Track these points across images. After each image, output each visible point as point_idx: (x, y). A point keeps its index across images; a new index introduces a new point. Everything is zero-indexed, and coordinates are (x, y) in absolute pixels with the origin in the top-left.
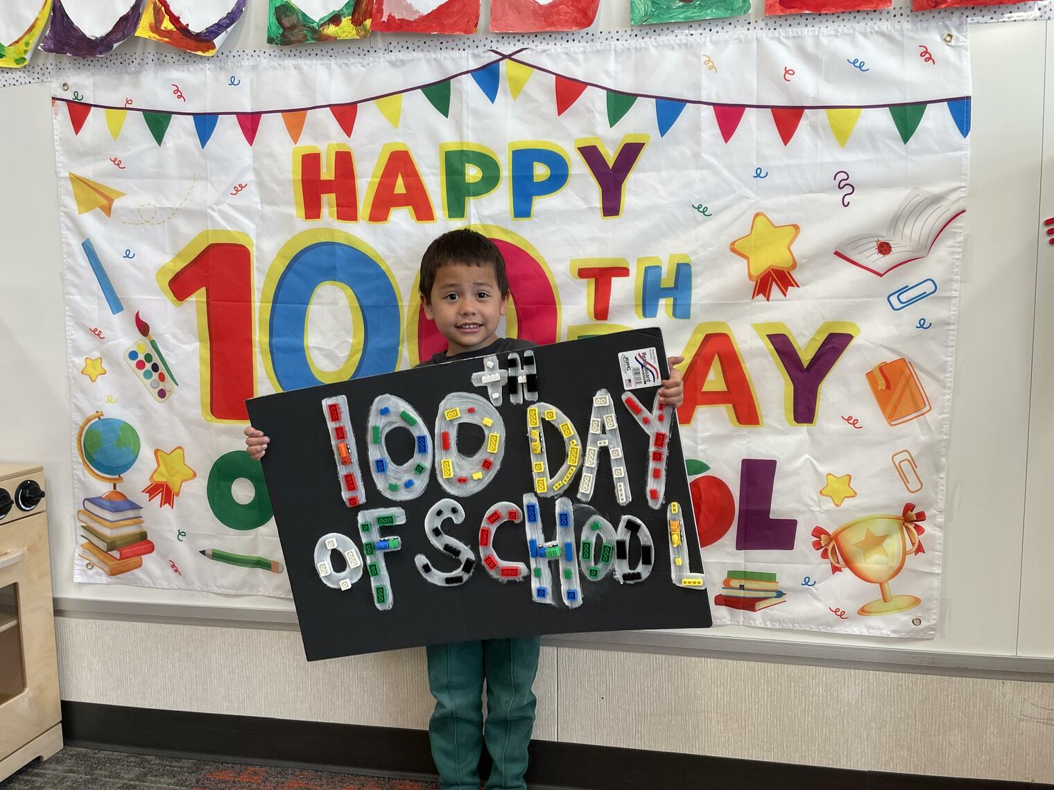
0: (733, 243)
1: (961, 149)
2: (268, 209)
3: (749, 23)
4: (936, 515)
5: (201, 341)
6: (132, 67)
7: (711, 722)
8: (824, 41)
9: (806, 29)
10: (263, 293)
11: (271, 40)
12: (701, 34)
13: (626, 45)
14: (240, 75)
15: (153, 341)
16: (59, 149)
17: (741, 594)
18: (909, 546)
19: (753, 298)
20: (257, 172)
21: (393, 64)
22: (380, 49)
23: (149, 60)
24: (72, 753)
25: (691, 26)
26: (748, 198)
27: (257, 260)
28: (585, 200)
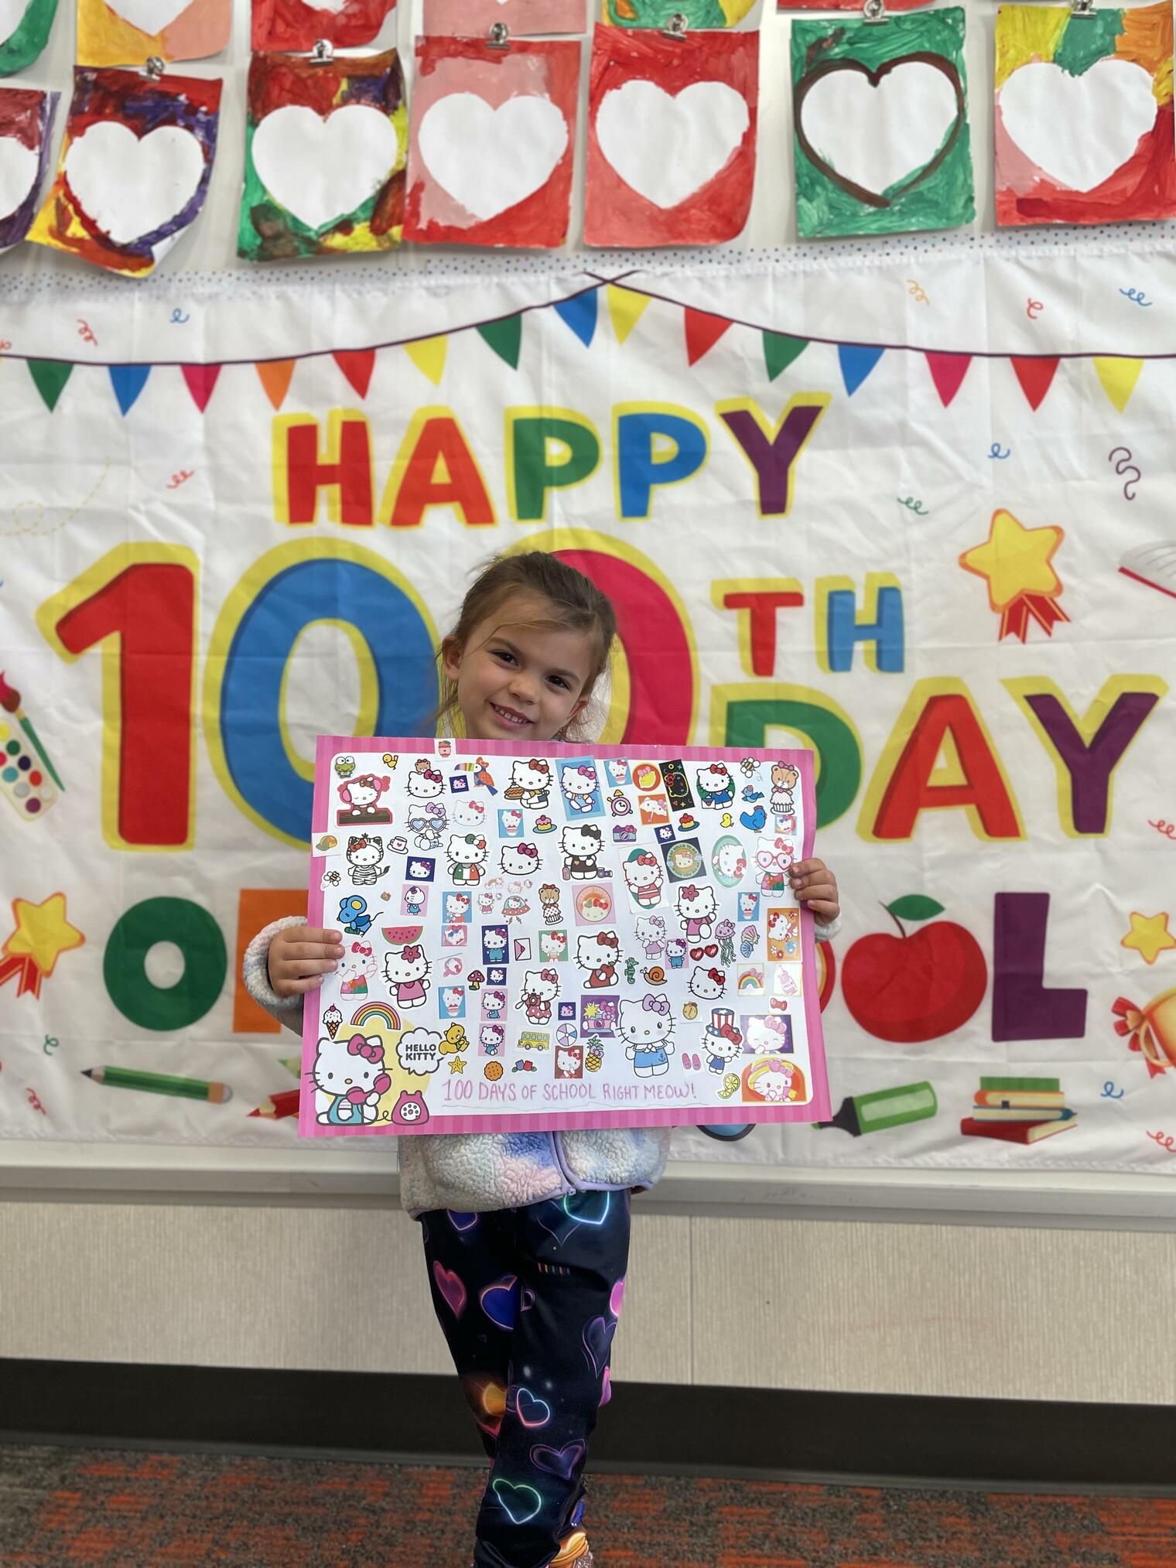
0: (963, 556)
2: (226, 510)
3: (972, 239)
6: (15, 296)
7: (951, 1338)
8: (1084, 262)
9: (1056, 247)
10: (214, 641)
11: (242, 253)
12: (902, 254)
13: (791, 267)
14: (191, 308)
17: (1005, 1115)
19: (1000, 639)
20: (209, 451)
21: (433, 292)
22: (412, 271)
23: (43, 285)
25: (886, 242)
26: (981, 487)
27: (206, 588)
28: (733, 489)
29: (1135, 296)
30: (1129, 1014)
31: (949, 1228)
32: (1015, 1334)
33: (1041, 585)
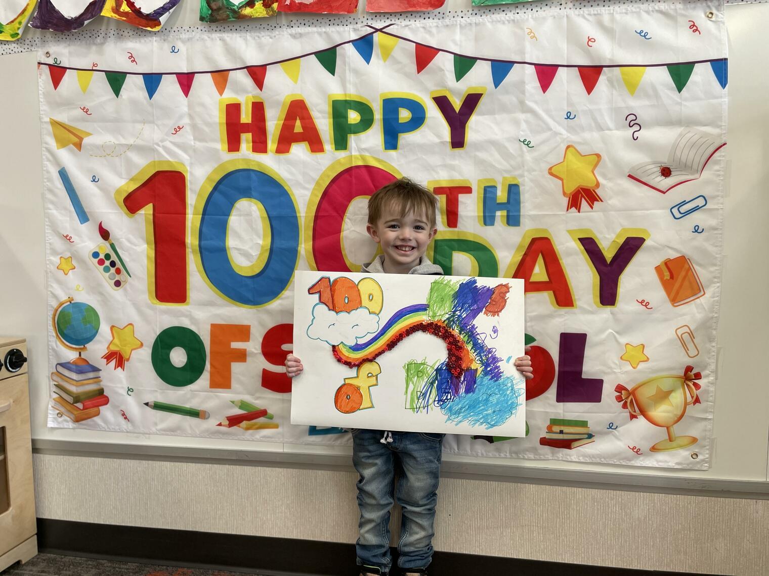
0: (550, 169)
1: (721, 97)
2: (199, 145)
3: (561, 4)
4: (710, 374)
5: (148, 243)
6: (98, 40)
7: (533, 534)
8: (617, 17)
9: (604, 8)
10: (195, 207)
11: (202, 19)
12: (525, 13)
13: (469, 21)
14: (180, 45)
15: (113, 244)
16: (42, 101)
17: (560, 436)
18: (689, 399)
19: (568, 210)
20: (191, 117)
21: (294, 36)
22: (284, 25)
23: (111, 35)
24: (44, 558)
25: (517, 7)
26: (561, 134)
27: (191, 183)
28: (438, 136)
29: (643, 34)
30: (623, 392)
31: (534, 485)
32: (563, 534)
33: (589, 184)
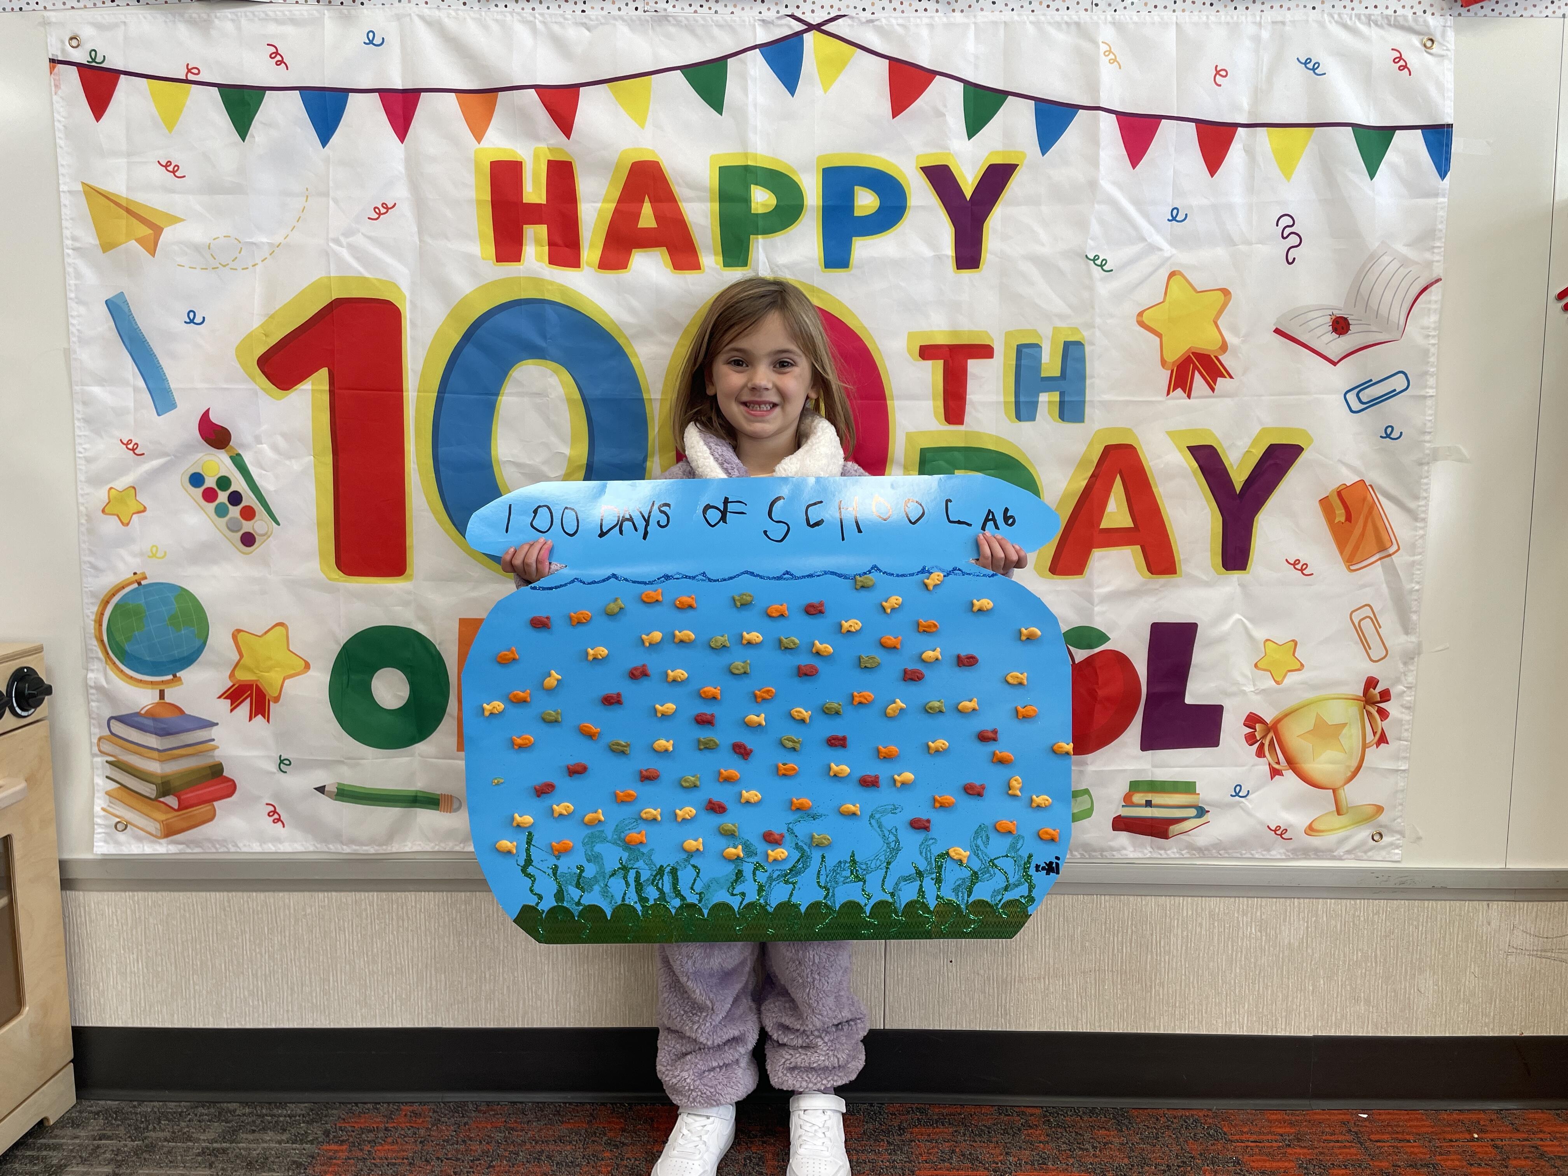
0: (1141, 314)
1: (1436, 195)
4: (1404, 692)
5: (318, 451)
8: (1268, 31)
10: (423, 377)
13: (993, 18)
14: (385, 30)
15: (239, 455)
16: (63, 145)
17: (1147, 812)
18: (1369, 736)
19: (1168, 394)
20: (411, 182)
24: (94, 1109)
26: (1161, 250)
27: (413, 324)
28: (931, 242)
29: (1310, 65)
30: (1257, 726)
31: (1107, 898)
33: (1207, 344)
